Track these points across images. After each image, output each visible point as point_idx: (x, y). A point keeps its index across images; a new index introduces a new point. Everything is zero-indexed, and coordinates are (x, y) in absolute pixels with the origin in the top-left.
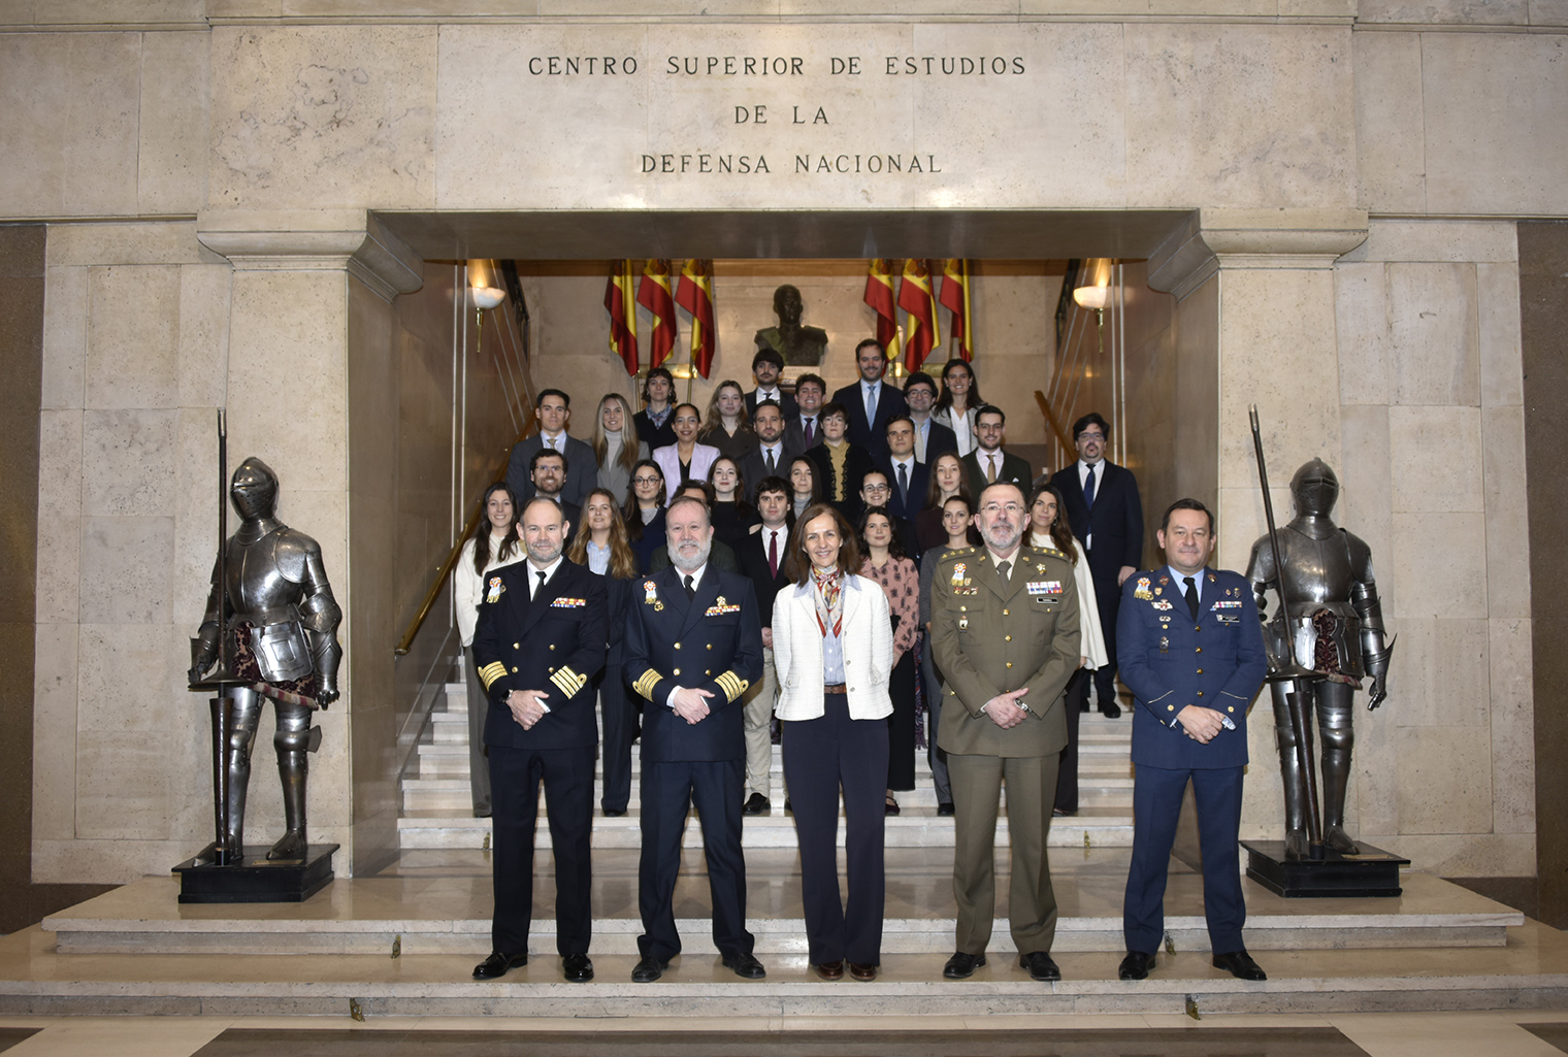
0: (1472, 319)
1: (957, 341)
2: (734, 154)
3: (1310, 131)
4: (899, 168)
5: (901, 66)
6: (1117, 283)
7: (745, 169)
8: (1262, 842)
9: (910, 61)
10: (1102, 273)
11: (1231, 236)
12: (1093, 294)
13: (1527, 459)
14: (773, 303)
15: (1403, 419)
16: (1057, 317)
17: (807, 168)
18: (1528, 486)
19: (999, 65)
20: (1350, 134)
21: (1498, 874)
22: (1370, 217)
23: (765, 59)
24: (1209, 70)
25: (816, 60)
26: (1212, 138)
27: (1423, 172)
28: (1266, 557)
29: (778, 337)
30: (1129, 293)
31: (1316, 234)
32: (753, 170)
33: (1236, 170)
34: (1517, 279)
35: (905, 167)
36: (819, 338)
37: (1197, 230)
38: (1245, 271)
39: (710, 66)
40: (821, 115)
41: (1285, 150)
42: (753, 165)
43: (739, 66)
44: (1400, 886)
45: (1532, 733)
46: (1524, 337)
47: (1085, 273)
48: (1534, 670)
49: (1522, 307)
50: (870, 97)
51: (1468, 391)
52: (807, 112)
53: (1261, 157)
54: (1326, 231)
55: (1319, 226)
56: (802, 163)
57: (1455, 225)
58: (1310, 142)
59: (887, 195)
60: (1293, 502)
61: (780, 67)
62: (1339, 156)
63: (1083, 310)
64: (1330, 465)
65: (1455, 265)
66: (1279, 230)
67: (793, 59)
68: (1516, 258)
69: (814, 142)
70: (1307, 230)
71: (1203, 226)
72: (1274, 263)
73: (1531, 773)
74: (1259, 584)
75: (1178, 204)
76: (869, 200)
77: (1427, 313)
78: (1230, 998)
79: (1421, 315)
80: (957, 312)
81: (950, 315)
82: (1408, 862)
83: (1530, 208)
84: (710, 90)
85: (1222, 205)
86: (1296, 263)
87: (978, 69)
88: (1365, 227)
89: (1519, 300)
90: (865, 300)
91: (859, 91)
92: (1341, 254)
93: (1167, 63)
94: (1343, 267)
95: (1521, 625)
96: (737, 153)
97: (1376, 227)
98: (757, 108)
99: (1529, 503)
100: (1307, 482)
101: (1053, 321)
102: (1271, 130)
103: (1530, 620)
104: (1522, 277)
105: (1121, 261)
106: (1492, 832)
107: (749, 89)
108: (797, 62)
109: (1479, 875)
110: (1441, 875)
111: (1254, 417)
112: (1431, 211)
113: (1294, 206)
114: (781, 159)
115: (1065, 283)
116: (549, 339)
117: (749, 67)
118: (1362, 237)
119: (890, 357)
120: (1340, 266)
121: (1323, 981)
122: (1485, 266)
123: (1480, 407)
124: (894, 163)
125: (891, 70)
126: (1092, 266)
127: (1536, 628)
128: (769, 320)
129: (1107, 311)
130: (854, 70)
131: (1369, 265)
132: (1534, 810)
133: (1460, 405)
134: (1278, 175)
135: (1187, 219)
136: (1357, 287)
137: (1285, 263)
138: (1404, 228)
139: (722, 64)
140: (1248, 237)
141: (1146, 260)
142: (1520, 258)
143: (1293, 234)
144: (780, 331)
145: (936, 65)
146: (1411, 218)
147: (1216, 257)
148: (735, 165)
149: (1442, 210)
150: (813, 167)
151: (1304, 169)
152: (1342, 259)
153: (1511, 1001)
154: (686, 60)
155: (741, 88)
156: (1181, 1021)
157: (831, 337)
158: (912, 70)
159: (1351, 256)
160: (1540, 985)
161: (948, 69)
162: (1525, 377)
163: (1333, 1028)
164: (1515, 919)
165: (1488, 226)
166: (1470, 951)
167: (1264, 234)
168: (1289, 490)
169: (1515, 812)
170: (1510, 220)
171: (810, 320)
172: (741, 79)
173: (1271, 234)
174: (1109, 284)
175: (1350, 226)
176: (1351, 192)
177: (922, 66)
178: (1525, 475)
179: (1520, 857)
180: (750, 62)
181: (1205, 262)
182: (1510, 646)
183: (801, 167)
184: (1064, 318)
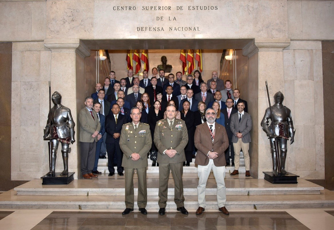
0: (312, 62)
1: (199, 67)
2: (156, 27)
3: (278, 22)
4: (191, 30)
5: (191, 8)
6: (235, 55)
7: (159, 30)
8: (267, 172)
9: (193, 7)
10: (231, 52)
11: (261, 44)
12: (229, 57)
13: (323, 91)
14: (161, 59)
15: (297, 83)
16: (220, 62)
17: (172, 30)
18: (324, 97)
19: (212, 8)
20: (286, 22)
21: (317, 179)
22: (291, 40)
23: (163, 7)
24: (257, 9)
25: (173, 7)
26: (257, 23)
27: (302, 30)
28: (269, 112)
29: (162, 67)
30: (237, 57)
31: (279, 44)
32: (160, 30)
33: (262, 30)
34: (321, 53)
35: (193, 29)
36: (170, 67)
37: (254, 43)
38: (264, 52)
39: (151, 8)
40: (175, 19)
41: (273, 26)
42: (160, 29)
43: (157, 8)
44: (297, 181)
45: (324, 149)
46: (323, 66)
47: (227, 53)
48: (325, 136)
49: (323, 59)
50: (185, 15)
51: (311, 77)
52: (172, 18)
53: (267, 27)
54: (281, 43)
55: (280, 42)
56: (171, 29)
57: (308, 42)
58: (278, 24)
59: (189, 36)
60: (274, 101)
61: (166, 8)
62: (284, 27)
63: (227, 60)
64: (282, 93)
65: (308, 50)
66: (271, 43)
67: (169, 7)
68: (321, 49)
69: (173, 24)
70: (277, 43)
71: (255, 42)
72: (270, 50)
73: (324, 158)
74: (267, 118)
75: (250, 37)
76: (185, 37)
77: (302, 60)
78: (263, 205)
79: (301, 61)
80: (199, 61)
81: (198, 62)
82: (299, 176)
83: (324, 38)
84: (151, 13)
85: (259, 37)
86: (275, 50)
87: (208, 9)
88: (289, 42)
89: (322, 57)
90: (180, 59)
91: (183, 13)
92: (284, 48)
93: (248, 7)
94: (285, 51)
95: (322, 127)
96: (157, 27)
97: (292, 42)
98: (161, 17)
99: (324, 101)
100: (277, 96)
101: (220, 63)
102: (270, 21)
103: (324, 125)
104: (322, 53)
105: (236, 50)
106: (315, 170)
107: (160, 13)
108: (170, 7)
109: (313, 179)
110: (305, 179)
111: (266, 82)
112: (303, 38)
113: (274, 38)
114: (166, 28)
115: (222, 55)
116: (114, 67)
117: (159, 8)
118: (289, 44)
119: (185, 71)
120: (284, 50)
121: (283, 202)
122: (315, 50)
123: (313, 80)
124: (190, 29)
125: (190, 9)
126: (229, 51)
127: (325, 127)
128: (160, 63)
129: (232, 61)
130: (182, 9)
131: (290, 50)
132: (324, 165)
133: (309, 80)
134: (271, 31)
135: (252, 40)
136: (288, 55)
137: (272, 50)
138: (298, 42)
139: (154, 8)
140: (265, 44)
141: (242, 49)
142: (322, 49)
143: (275, 44)
144: (162, 65)
145: (199, 8)
146: (299, 40)
147: (258, 49)
148: (157, 29)
149: (306, 38)
150: (173, 30)
151: (277, 30)
152: (285, 49)
153: (322, 206)
154: (146, 7)
155: (158, 13)
156: (253, 210)
157: (173, 66)
158: (194, 9)
159: (286, 48)
160: (328, 203)
161: (201, 9)
162: (323, 74)
163: (285, 212)
164: (322, 188)
165: (315, 42)
166: (313, 195)
167: (268, 44)
168: (273, 98)
169: (320, 166)
170: (320, 41)
171: (168, 63)
172: (158, 11)
173: (270, 43)
174: (233, 55)
175: (287, 42)
176: (287, 35)
177: (196, 8)
178: (323, 95)
179: (322, 176)
180: (160, 7)
181: (256, 50)
182: (320, 131)
183: (170, 30)
184: (222, 62)
